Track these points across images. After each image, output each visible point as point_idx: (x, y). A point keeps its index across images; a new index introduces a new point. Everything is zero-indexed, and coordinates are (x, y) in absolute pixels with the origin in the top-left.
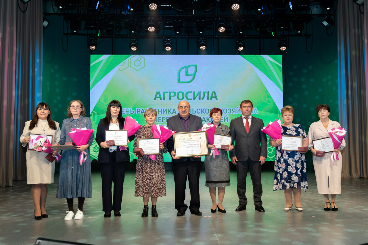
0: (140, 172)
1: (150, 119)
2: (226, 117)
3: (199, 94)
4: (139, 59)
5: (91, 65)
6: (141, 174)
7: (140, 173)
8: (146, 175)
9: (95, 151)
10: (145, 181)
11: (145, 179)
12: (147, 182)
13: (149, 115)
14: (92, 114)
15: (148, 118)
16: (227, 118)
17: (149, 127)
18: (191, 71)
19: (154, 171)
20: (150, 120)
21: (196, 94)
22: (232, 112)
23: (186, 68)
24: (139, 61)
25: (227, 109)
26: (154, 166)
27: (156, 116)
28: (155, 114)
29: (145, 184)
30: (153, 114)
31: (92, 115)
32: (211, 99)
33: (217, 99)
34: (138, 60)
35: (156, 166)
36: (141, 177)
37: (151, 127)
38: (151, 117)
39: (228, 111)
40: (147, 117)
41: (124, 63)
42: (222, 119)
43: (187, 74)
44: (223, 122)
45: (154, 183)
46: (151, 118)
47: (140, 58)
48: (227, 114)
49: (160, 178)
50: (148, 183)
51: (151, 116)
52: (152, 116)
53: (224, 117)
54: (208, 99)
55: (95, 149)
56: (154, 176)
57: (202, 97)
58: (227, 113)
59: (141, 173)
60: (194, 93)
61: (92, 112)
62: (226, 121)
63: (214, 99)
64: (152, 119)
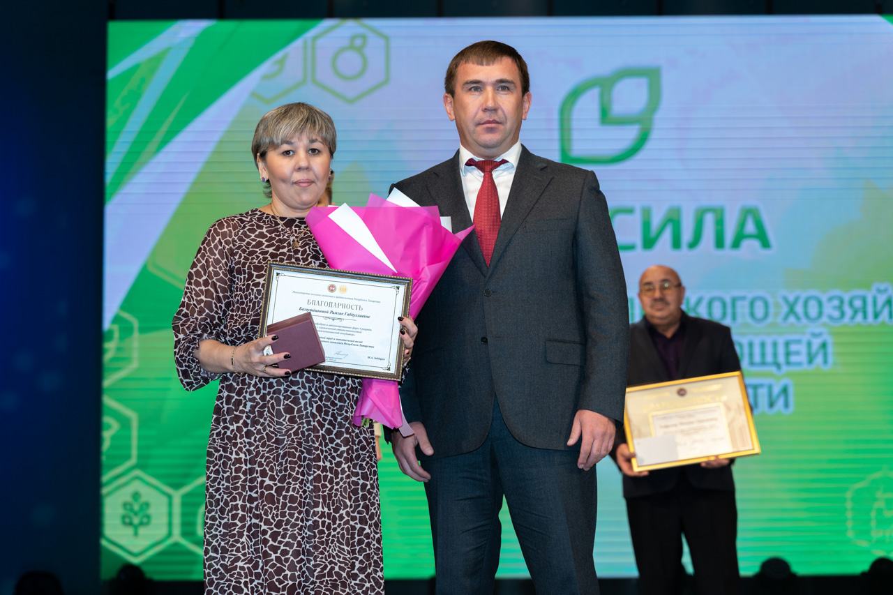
0: (240, 503)
1: (300, 169)
2: (816, 342)
3: (673, 220)
4: (358, 42)
5: (112, 74)
6: (243, 519)
7: (236, 507)
8: (279, 525)
9: (131, 524)
10: (278, 559)
11: (275, 549)
12: (292, 568)
13: (286, 147)
14: (116, 328)
15: (283, 165)
16: (824, 345)
17: (290, 223)
18: (629, 97)
19: (330, 495)
20: (298, 176)
21: (656, 221)
22: (849, 312)
23: (605, 84)
24: (360, 50)
25: (824, 298)
26: (328, 464)
27: (332, 153)
28: (324, 141)
29: (281, 582)
30: (312, 141)
31: (116, 335)
32: (736, 244)
33: (766, 244)
34: (352, 47)
35: (338, 464)
36: (241, 535)
37: (302, 221)
38: (302, 157)
39: (828, 309)
40: (274, 157)
41: (281, 62)
42: (797, 353)
43: (606, 117)
44: (799, 364)
45: (330, 574)
46: (303, 164)
47: (364, 37)
48: (824, 325)
49: (360, 542)
50: (293, 578)
51: (302, 153)
52: (307, 151)
53: (809, 344)
54: (720, 243)
55: (132, 510)
56: (329, 527)
57: (687, 236)
58: (824, 319)
59: (243, 508)
60: (647, 213)
61: (117, 319)
62: (819, 359)
63: (751, 246)
64: (308, 169)
